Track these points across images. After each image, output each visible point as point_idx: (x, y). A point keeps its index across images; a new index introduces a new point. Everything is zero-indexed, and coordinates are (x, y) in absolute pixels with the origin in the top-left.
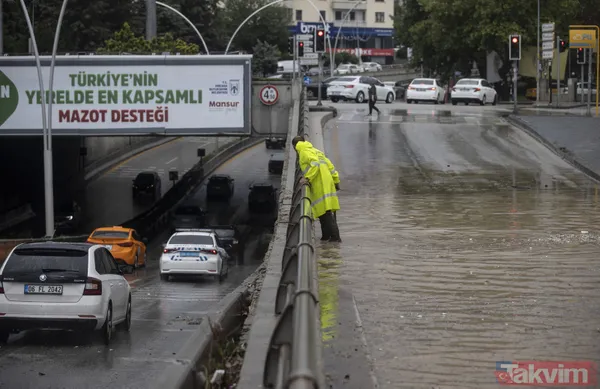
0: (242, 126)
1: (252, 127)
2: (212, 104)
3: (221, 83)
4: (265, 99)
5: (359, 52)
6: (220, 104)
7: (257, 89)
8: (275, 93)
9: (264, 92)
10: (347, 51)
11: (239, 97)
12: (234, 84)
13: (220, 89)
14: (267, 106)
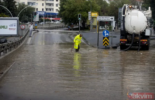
0: (16, 34)
1: (19, 34)
2: (9, 29)
3: (12, 24)
4: (22, 28)
5: (51, 19)
6: (12, 29)
7: (20, 26)
8: (24, 27)
9: (22, 26)
10: (49, 18)
11: (16, 27)
12: (15, 24)
13: (12, 25)
14: (22, 29)
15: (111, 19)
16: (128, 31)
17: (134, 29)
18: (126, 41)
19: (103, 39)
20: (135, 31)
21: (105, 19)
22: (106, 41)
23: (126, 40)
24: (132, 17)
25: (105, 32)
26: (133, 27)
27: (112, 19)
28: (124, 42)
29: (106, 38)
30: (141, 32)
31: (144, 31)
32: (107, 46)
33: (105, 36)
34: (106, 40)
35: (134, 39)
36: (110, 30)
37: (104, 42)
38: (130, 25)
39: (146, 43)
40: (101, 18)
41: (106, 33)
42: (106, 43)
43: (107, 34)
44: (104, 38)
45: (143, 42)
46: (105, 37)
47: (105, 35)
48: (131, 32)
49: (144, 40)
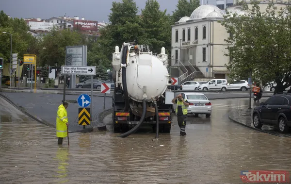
15: (89, 70)
16: (132, 95)
17: (144, 93)
18: (127, 117)
19: (79, 113)
20: (145, 96)
21: (78, 72)
22: (84, 117)
23: (128, 114)
24: (141, 67)
25: (83, 98)
26: (142, 87)
27: (92, 70)
28: (124, 118)
29: (84, 110)
30: (157, 97)
31: (163, 96)
32: (87, 127)
33: (83, 106)
34: (84, 113)
35: (146, 111)
36: (50, 85)
37: (80, 119)
38: (136, 84)
39: (167, 119)
40: (70, 70)
41: (85, 101)
42: (84, 120)
43: (87, 102)
44: (80, 110)
45: (162, 116)
46: (82, 109)
47: (83, 103)
48: (137, 98)
49: (163, 114)
